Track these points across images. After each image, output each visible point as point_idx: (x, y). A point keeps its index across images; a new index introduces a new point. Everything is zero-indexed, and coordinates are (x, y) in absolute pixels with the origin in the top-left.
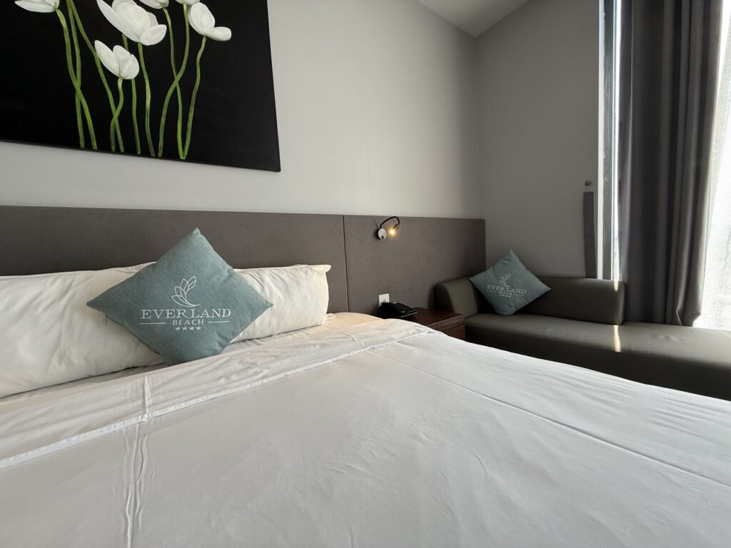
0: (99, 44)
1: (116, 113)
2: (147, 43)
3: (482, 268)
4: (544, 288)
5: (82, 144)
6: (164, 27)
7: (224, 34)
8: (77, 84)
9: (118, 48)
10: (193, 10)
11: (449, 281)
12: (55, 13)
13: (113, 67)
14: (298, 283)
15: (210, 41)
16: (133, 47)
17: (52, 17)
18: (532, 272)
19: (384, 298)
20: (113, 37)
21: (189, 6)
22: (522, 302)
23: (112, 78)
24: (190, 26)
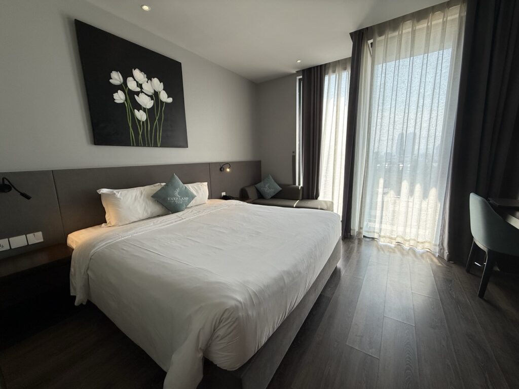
0: (135, 110)
1: (140, 133)
2: (148, 108)
3: (260, 181)
4: (280, 189)
5: (132, 145)
6: (153, 101)
7: (170, 100)
8: (130, 125)
9: (141, 111)
10: (161, 93)
11: (247, 187)
12: (124, 103)
13: (139, 118)
14: (200, 189)
15: (167, 104)
16: (144, 110)
17: (123, 104)
18: (277, 183)
19: (224, 194)
20: (139, 107)
21: (160, 92)
22: (273, 194)
23: (139, 121)
24: (161, 100)
